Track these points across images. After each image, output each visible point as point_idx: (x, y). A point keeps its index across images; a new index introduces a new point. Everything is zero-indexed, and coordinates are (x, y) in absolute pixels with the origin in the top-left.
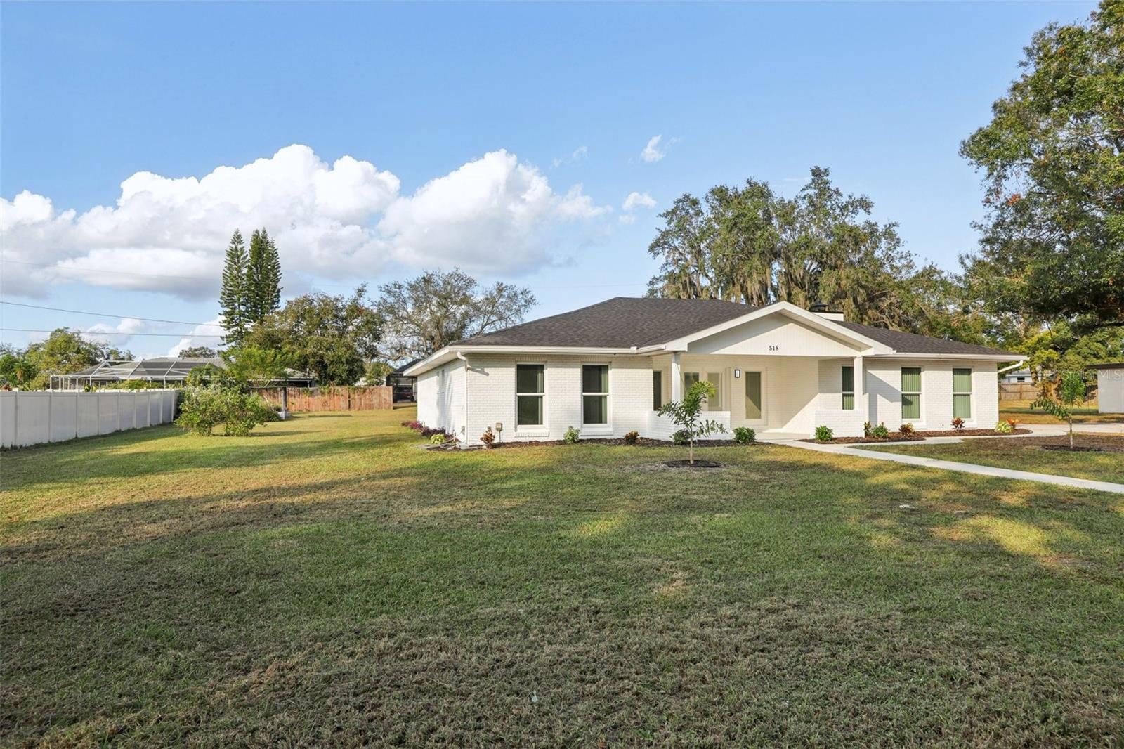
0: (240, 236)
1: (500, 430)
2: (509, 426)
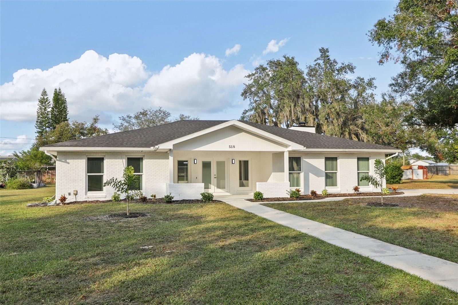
0: (45, 91)
1: (76, 194)
2: (82, 192)
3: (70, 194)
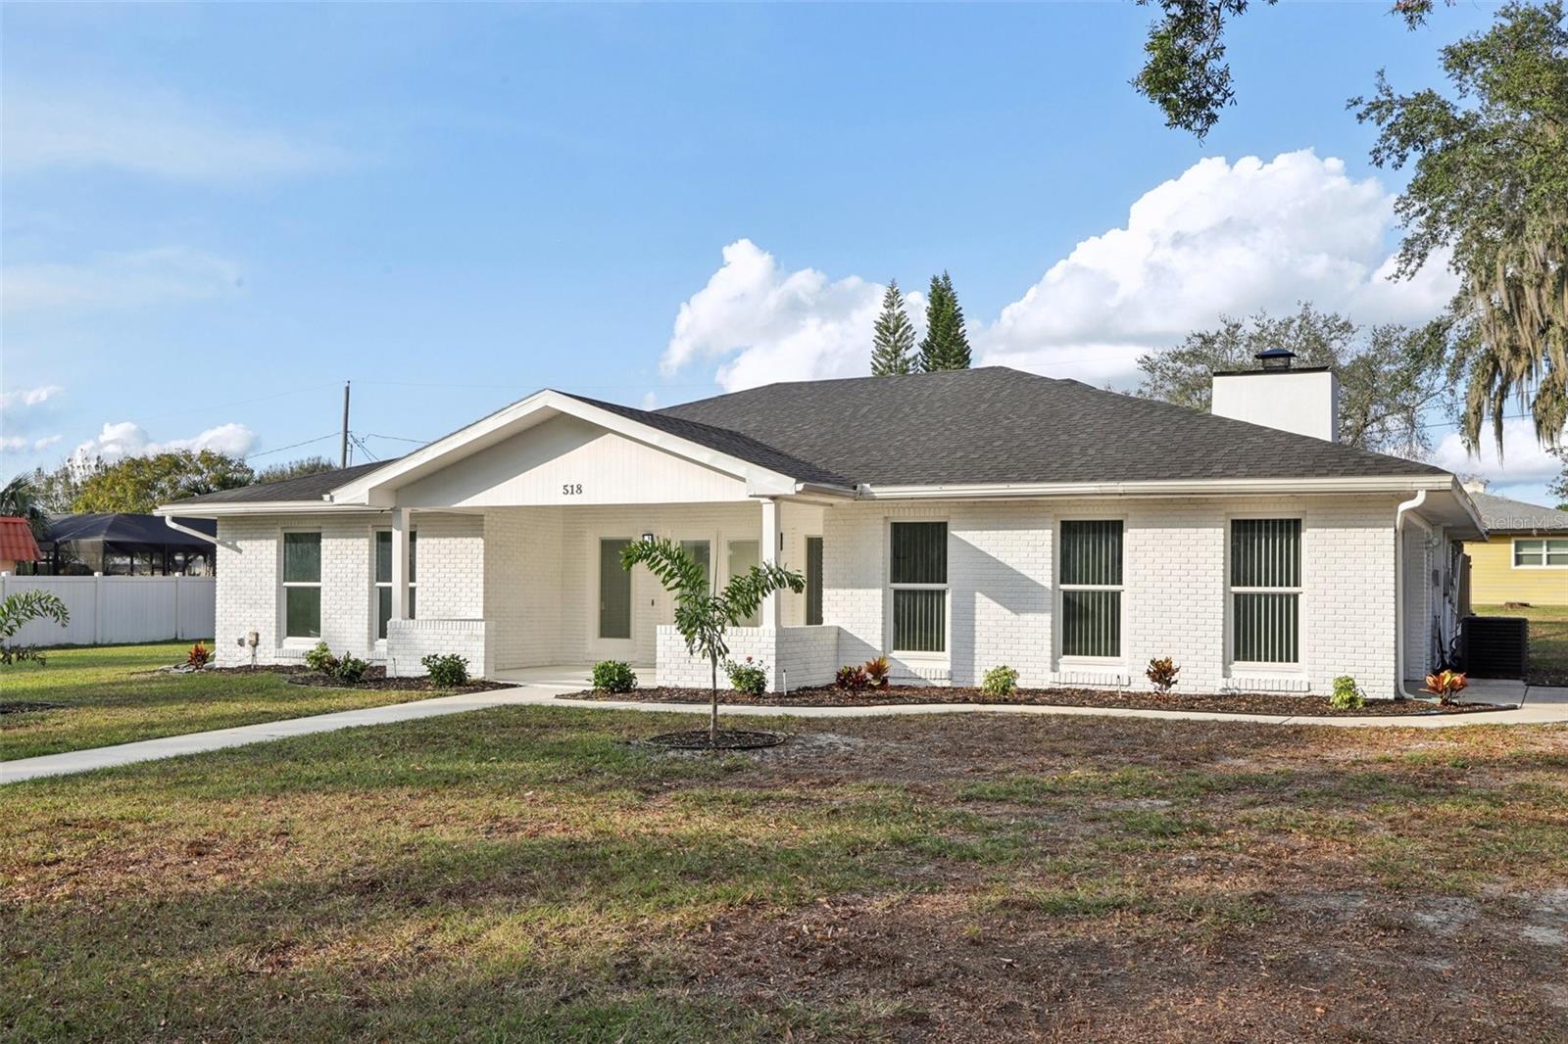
0: (897, 292)
1: (255, 645)
2: (268, 637)
3: (241, 642)
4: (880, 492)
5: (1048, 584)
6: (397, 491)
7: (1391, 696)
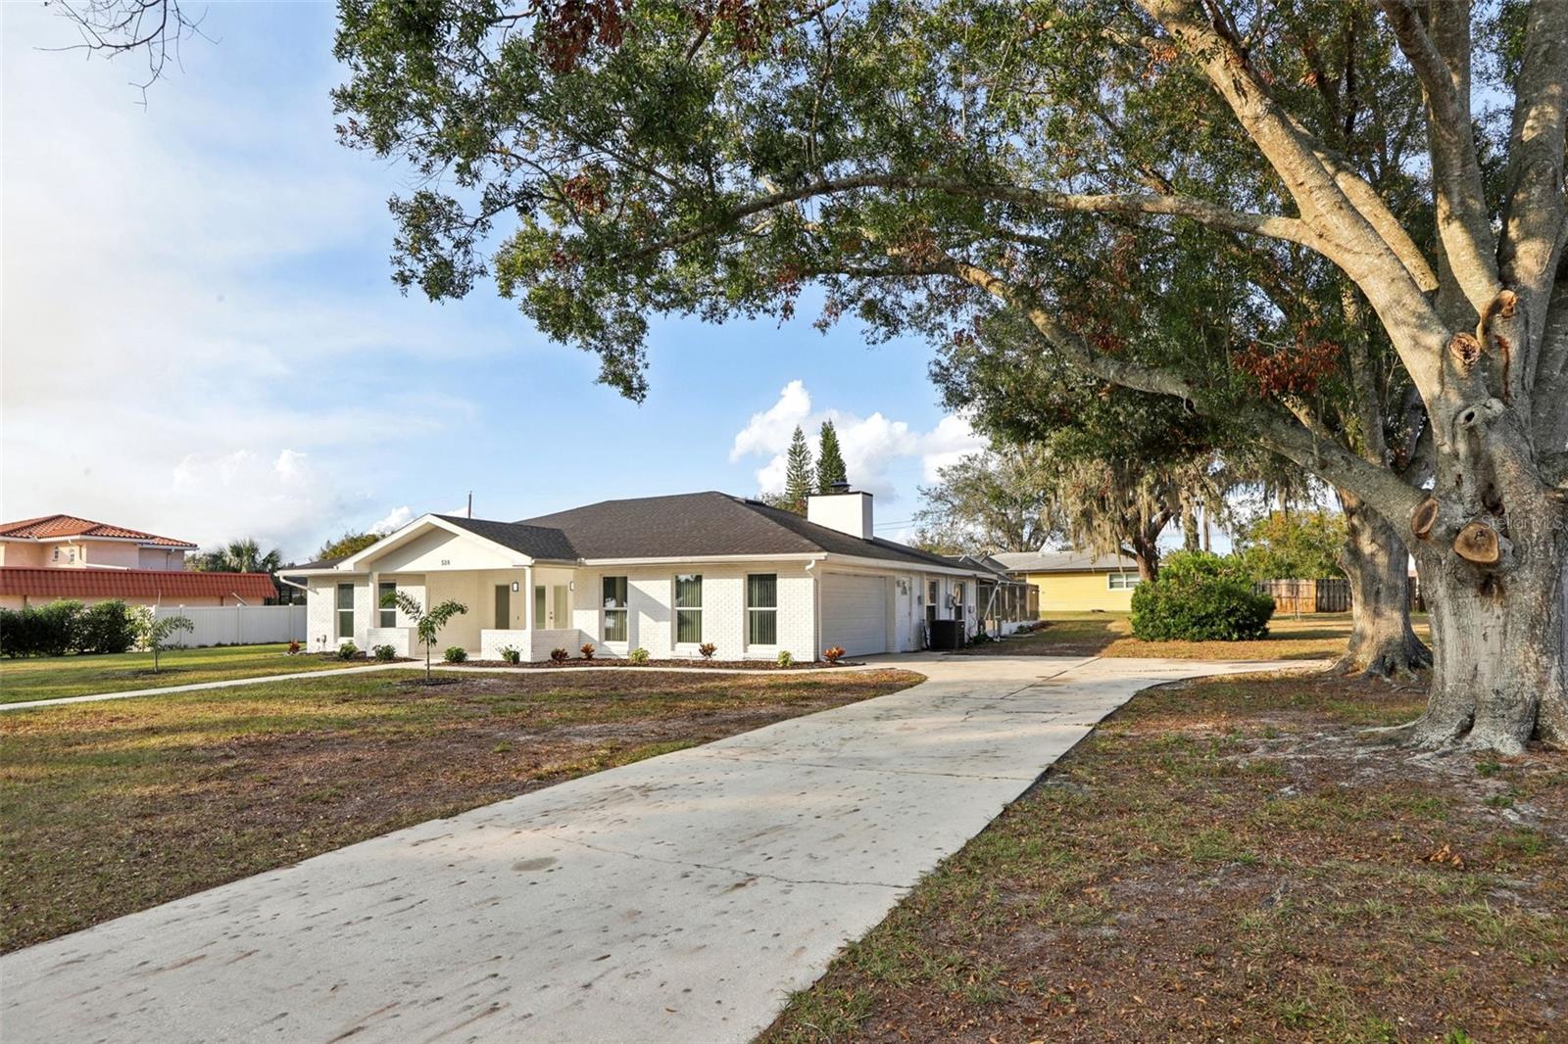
0: (801, 431)
1: (325, 641)
2: (330, 638)
3: (318, 640)
4: (590, 562)
5: (669, 607)
6: (371, 564)
7: (812, 660)
